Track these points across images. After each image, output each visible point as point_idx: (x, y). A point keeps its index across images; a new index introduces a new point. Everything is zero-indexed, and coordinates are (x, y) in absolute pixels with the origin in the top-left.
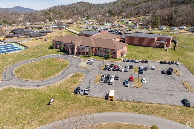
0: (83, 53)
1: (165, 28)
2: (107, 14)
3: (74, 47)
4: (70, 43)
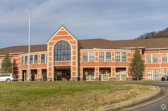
3: (73, 46)
4: (55, 36)
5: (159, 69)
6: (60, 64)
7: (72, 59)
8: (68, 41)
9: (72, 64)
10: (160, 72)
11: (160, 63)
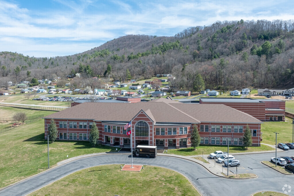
0: (172, 144)
1: (218, 94)
2: (78, 75)
3: (150, 126)
4: (136, 117)
5: (209, 136)
6: (140, 139)
7: (149, 136)
8: (147, 122)
9: (149, 139)
10: (209, 138)
11: (210, 132)
